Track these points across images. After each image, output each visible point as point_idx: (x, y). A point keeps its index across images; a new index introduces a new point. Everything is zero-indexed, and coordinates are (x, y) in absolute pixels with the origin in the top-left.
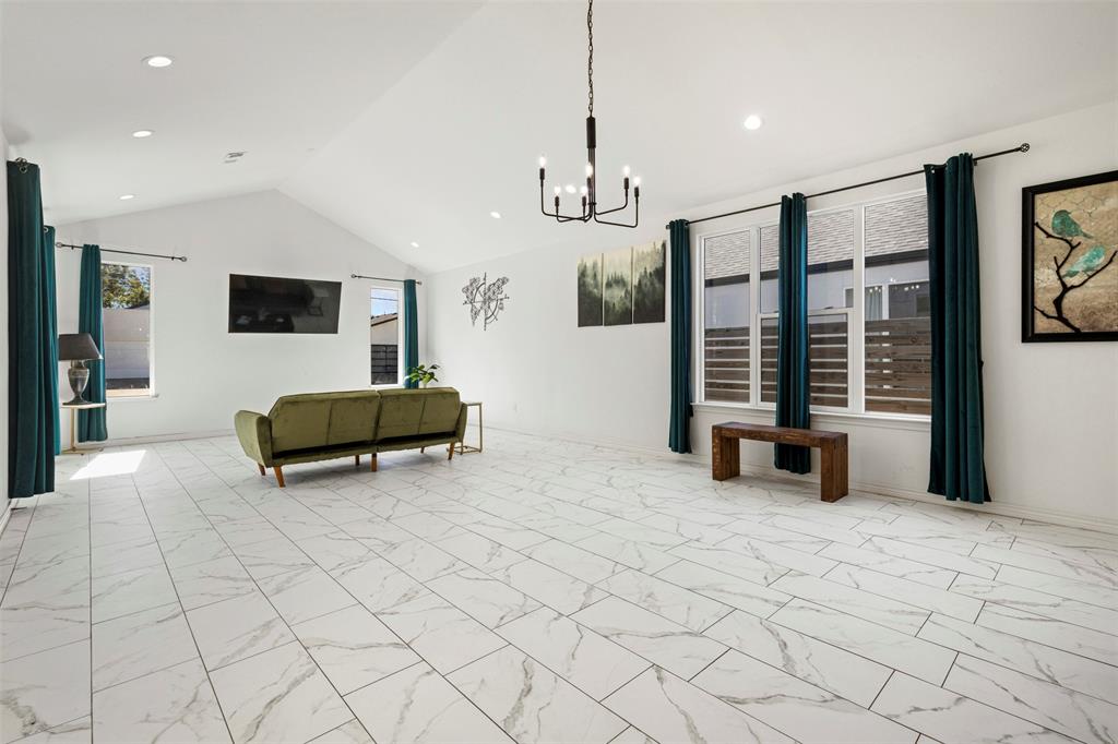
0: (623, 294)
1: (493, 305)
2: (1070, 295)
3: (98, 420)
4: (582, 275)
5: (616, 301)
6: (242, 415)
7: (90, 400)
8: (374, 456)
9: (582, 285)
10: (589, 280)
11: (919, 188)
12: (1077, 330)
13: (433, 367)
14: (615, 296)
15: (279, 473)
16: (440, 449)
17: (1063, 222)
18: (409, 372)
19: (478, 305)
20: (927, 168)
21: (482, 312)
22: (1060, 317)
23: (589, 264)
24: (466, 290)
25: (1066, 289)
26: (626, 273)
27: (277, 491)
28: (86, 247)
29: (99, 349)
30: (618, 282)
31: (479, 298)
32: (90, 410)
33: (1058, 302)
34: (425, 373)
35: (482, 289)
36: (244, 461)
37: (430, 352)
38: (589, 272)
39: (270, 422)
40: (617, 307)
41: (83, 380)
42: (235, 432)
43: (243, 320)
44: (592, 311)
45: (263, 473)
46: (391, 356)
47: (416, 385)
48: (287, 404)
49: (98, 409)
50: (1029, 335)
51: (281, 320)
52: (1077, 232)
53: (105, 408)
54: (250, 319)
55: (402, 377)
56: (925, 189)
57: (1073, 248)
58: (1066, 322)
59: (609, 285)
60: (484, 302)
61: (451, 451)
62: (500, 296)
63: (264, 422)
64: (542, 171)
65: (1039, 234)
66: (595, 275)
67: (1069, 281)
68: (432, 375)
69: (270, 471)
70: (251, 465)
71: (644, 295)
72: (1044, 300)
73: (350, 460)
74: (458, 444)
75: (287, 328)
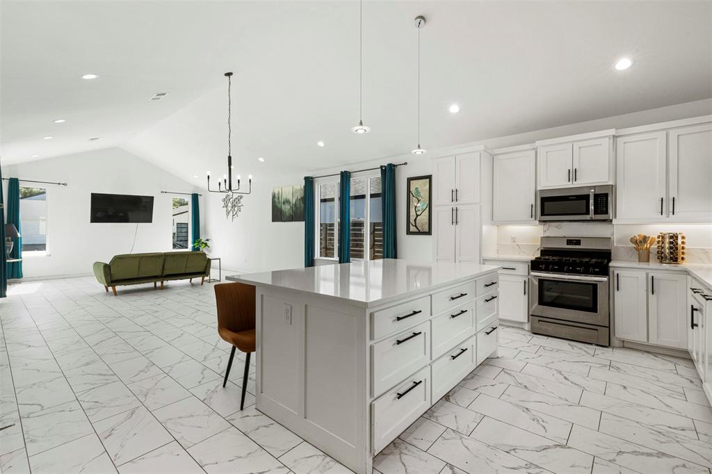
0: (289, 207)
1: (236, 209)
2: (418, 218)
3: (18, 268)
4: (274, 197)
5: (286, 210)
6: (97, 264)
7: (13, 258)
8: (162, 282)
9: (274, 202)
10: (276, 200)
11: (378, 174)
12: (420, 230)
13: (207, 240)
14: (286, 208)
15: (114, 290)
16: (197, 280)
17: (416, 191)
18: (194, 242)
19: (229, 209)
20: (381, 167)
21: (231, 212)
22: (416, 226)
23: (276, 193)
24: (224, 200)
25: (417, 216)
26: (290, 197)
27: (113, 298)
28: (11, 179)
29: (18, 229)
30: (287, 201)
31: (230, 205)
32: (13, 262)
33: (415, 220)
34: (203, 243)
35: (231, 200)
36: (98, 286)
37: (206, 232)
38: (276, 196)
39: (110, 267)
40: (287, 214)
41: (10, 248)
42: (93, 274)
43: (99, 215)
44: (278, 215)
45: (107, 291)
46: (184, 234)
47: (198, 249)
48: (118, 259)
49: (18, 262)
50: (409, 232)
51: (121, 214)
53: (21, 262)
54: (104, 213)
55: (190, 245)
57: (419, 201)
58: (417, 228)
59: (284, 203)
60: (232, 207)
61: (203, 281)
62: (240, 205)
63: (107, 268)
64: (209, 177)
65: (411, 195)
66: (279, 198)
67: (418, 213)
68: (206, 244)
69: (110, 289)
70: (101, 287)
71: (297, 208)
72: (412, 221)
73: (151, 285)
74: (206, 278)
75: (125, 220)
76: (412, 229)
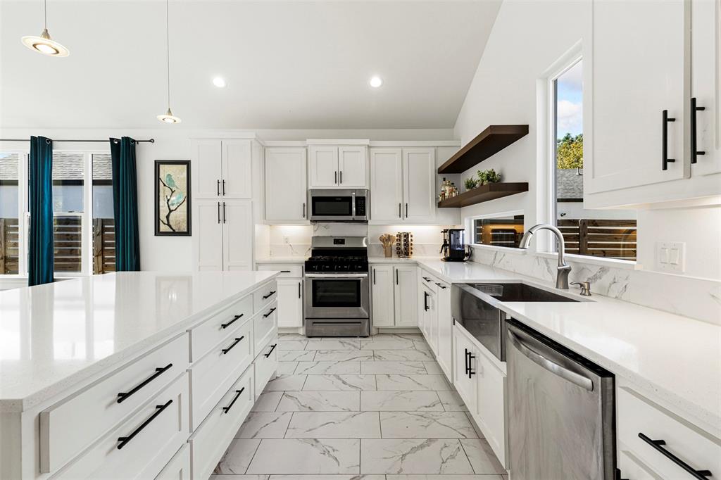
2: (172, 213)
11: (107, 150)
12: (174, 230)
17: (169, 180)
20: (112, 140)
22: (169, 224)
25: (171, 211)
33: (168, 217)
50: (158, 232)
52: (174, 186)
56: (110, 151)
57: (173, 192)
58: (170, 227)
65: (161, 184)
67: (172, 208)
72: (163, 217)
76: (163, 228)
